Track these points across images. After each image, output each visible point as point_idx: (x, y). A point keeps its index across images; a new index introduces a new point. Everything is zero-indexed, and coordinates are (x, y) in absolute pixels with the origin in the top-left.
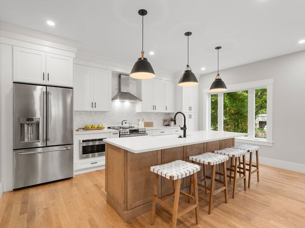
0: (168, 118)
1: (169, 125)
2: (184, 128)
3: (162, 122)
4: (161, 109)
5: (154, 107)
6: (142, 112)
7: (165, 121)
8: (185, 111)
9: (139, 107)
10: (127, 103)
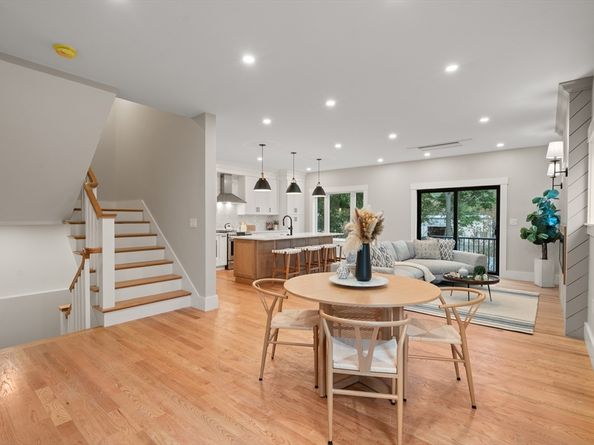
0: (270, 220)
1: (272, 229)
2: (291, 228)
3: (264, 225)
4: (264, 212)
5: (258, 209)
6: (246, 215)
7: (268, 224)
8: (290, 213)
9: (241, 209)
10: (229, 205)
